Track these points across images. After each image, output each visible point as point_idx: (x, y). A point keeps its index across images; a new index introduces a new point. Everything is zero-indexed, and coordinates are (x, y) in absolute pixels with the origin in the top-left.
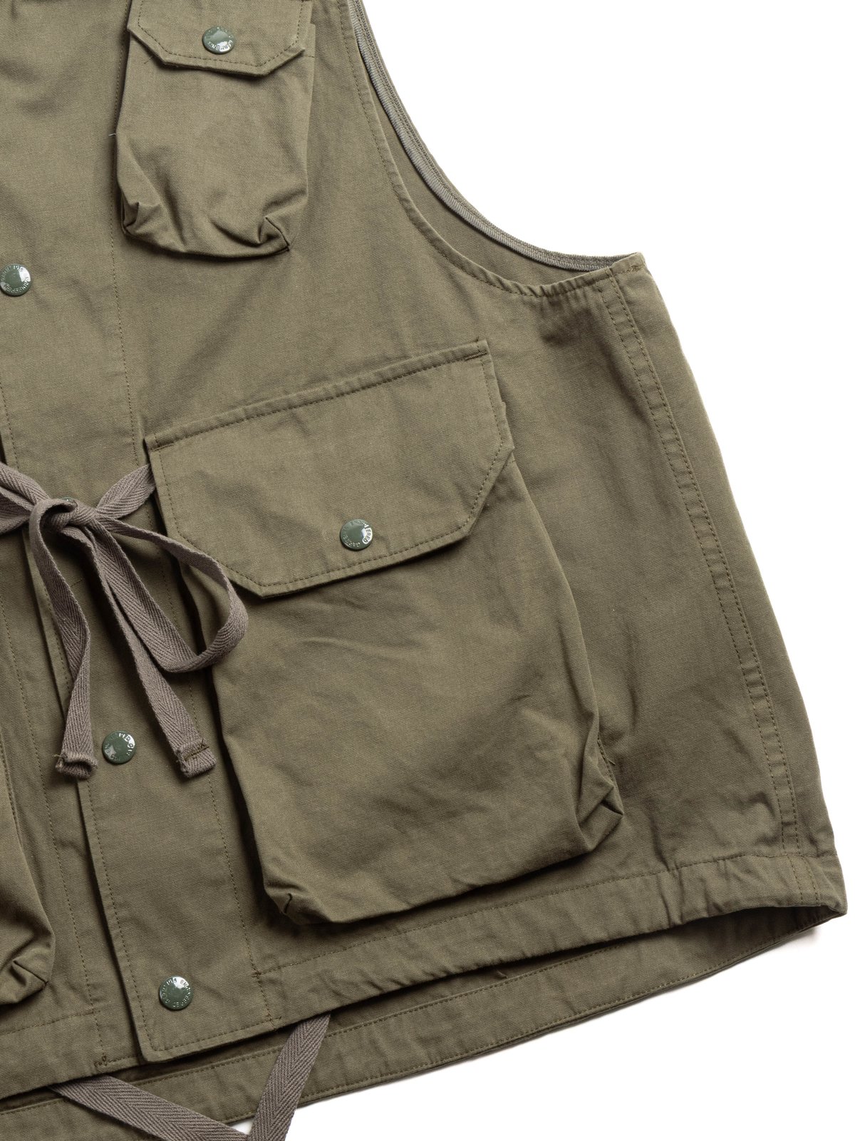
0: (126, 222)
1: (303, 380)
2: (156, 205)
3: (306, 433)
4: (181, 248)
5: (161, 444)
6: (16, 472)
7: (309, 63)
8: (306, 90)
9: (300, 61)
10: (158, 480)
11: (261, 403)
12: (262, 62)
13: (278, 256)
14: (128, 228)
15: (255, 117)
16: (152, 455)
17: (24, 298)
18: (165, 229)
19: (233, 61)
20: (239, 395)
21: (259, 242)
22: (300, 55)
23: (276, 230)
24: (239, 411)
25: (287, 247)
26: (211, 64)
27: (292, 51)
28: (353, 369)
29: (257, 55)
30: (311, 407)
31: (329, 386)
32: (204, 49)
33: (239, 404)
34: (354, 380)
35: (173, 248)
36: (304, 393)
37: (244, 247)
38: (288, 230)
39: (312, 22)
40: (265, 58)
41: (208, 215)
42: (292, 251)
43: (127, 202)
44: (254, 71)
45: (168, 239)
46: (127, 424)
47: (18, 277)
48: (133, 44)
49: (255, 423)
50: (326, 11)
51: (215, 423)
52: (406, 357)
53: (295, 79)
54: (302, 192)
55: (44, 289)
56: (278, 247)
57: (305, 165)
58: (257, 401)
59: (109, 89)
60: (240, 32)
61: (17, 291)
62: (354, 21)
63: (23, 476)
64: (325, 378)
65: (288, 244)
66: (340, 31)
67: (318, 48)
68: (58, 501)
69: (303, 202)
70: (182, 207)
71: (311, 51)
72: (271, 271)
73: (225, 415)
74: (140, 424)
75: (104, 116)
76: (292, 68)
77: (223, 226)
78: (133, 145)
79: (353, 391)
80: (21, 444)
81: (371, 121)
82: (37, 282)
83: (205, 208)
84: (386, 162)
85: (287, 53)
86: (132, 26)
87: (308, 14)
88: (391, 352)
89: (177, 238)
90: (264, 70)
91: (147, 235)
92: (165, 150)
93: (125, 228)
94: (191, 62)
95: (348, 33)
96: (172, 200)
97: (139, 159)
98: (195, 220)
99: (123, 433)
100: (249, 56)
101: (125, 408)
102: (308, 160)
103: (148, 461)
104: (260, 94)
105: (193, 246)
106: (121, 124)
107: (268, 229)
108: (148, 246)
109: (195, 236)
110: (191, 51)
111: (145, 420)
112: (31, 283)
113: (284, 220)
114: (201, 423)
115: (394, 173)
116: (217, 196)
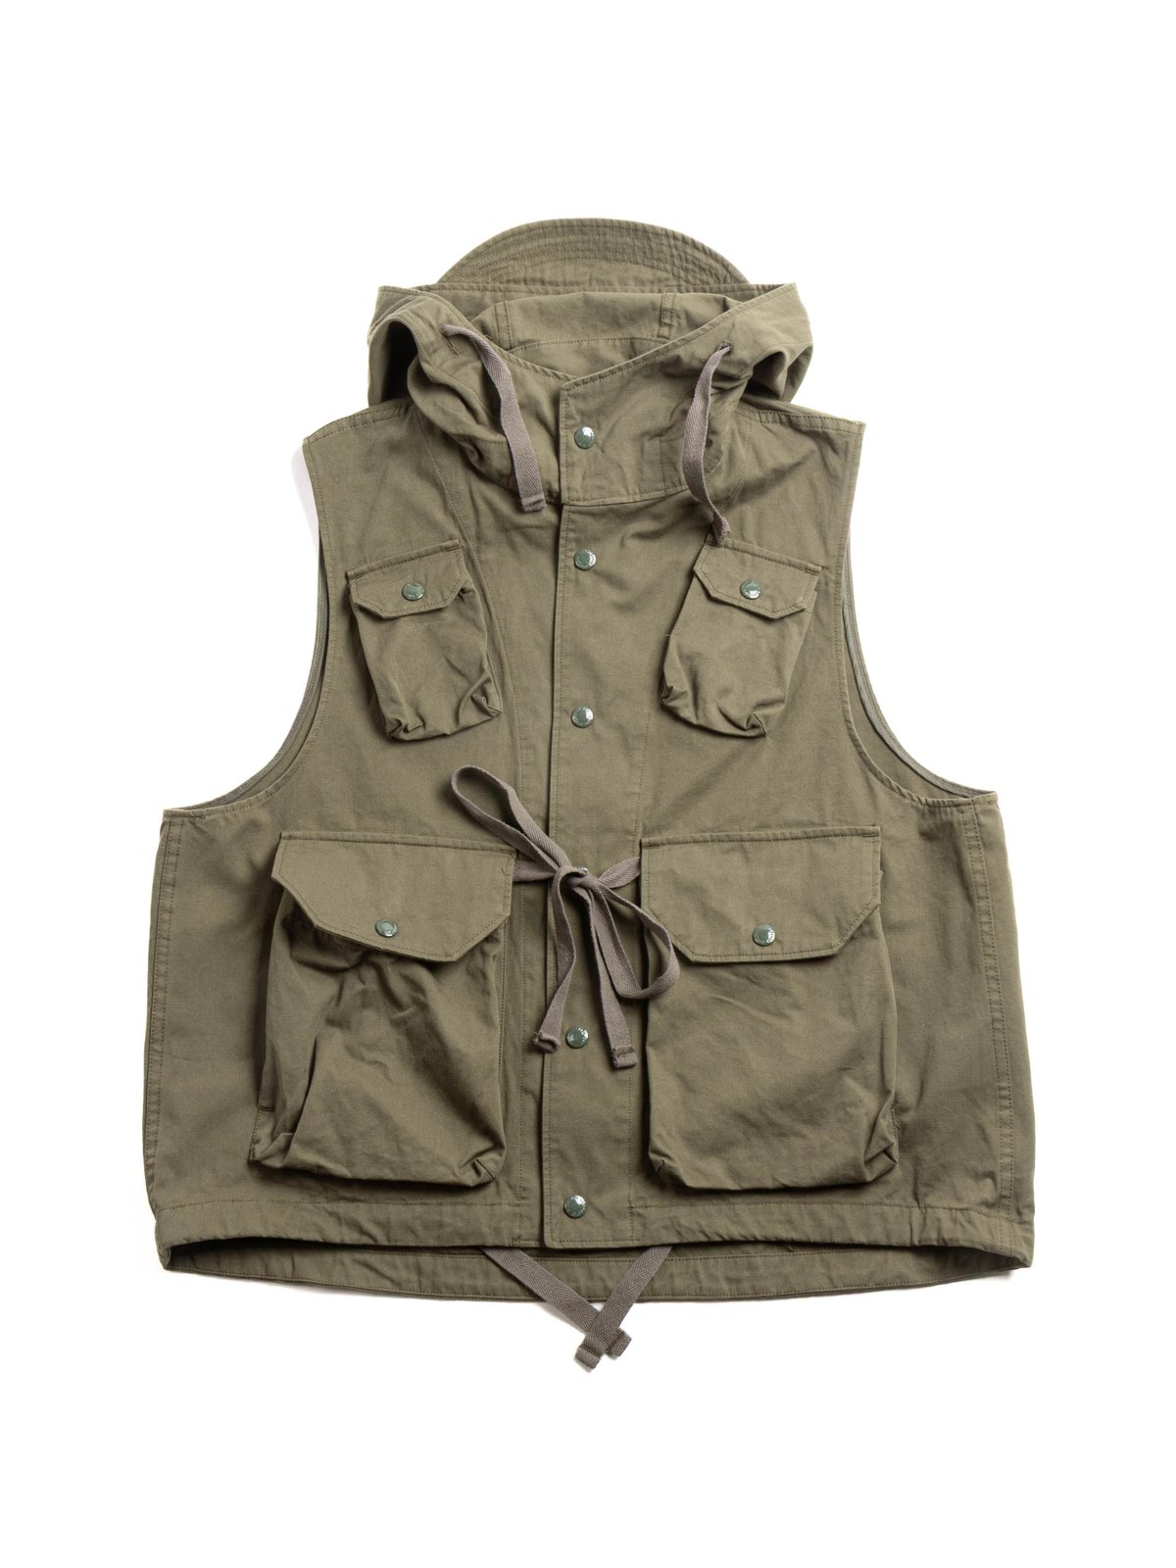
0: (662, 696)
1: (754, 824)
2: (685, 690)
3: (747, 860)
4: (694, 721)
5: (651, 845)
6: (554, 843)
7: (807, 617)
8: (800, 634)
9: (801, 614)
10: (643, 869)
11: (722, 834)
12: (776, 610)
13: (756, 739)
14: (663, 700)
15: (764, 644)
16: (644, 851)
17: (586, 730)
18: (687, 706)
19: (758, 605)
20: (710, 825)
21: (746, 728)
22: (803, 610)
23: (759, 723)
24: (707, 835)
26: (742, 605)
27: (798, 607)
28: (788, 825)
29: (774, 604)
30: (755, 844)
31: (770, 832)
33: (708, 830)
34: (787, 832)
35: (689, 720)
36: (752, 833)
37: (736, 729)
38: (767, 724)
39: (815, 590)
40: (778, 608)
41: (717, 703)
42: (767, 738)
43: (666, 684)
44: (769, 615)
45: (687, 713)
46: (632, 827)
47: (585, 715)
48: (695, 580)
49: (716, 846)
50: (827, 584)
51: (689, 839)
52: (825, 825)
53: (795, 625)
54: (782, 701)
55: (600, 728)
56: (758, 734)
57: (788, 684)
58: (720, 831)
59: (672, 605)
60: (767, 587)
61: (581, 724)
62: (844, 594)
63: (557, 847)
64: (769, 827)
65: (765, 733)
66: (832, 600)
67: (815, 606)
68: (575, 870)
69: (782, 707)
70: (701, 695)
71: (810, 609)
72: (751, 747)
73: (697, 836)
74: (640, 829)
75: (665, 622)
76: (796, 618)
77: (725, 712)
78: (679, 647)
79: (785, 839)
80: (561, 825)
81: (839, 664)
82: (596, 721)
83: (716, 699)
84: (842, 693)
85: (794, 608)
86: (697, 569)
87: (814, 585)
88: (816, 820)
89: (694, 714)
90: (776, 616)
91: (675, 708)
92: (699, 655)
93: (661, 699)
94: (729, 601)
95: (837, 602)
96: (695, 688)
97: (681, 657)
98: (707, 705)
99: (628, 832)
100: (768, 604)
101: (633, 816)
102: (792, 680)
103: (640, 854)
104: (771, 630)
105: (702, 722)
106: (675, 631)
107: (753, 721)
108: (673, 715)
109: (705, 715)
110: (731, 593)
111: (645, 828)
112: (592, 721)
113: (767, 718)
114: (680, 837)
115: (846, 702)
116: (726, 692)
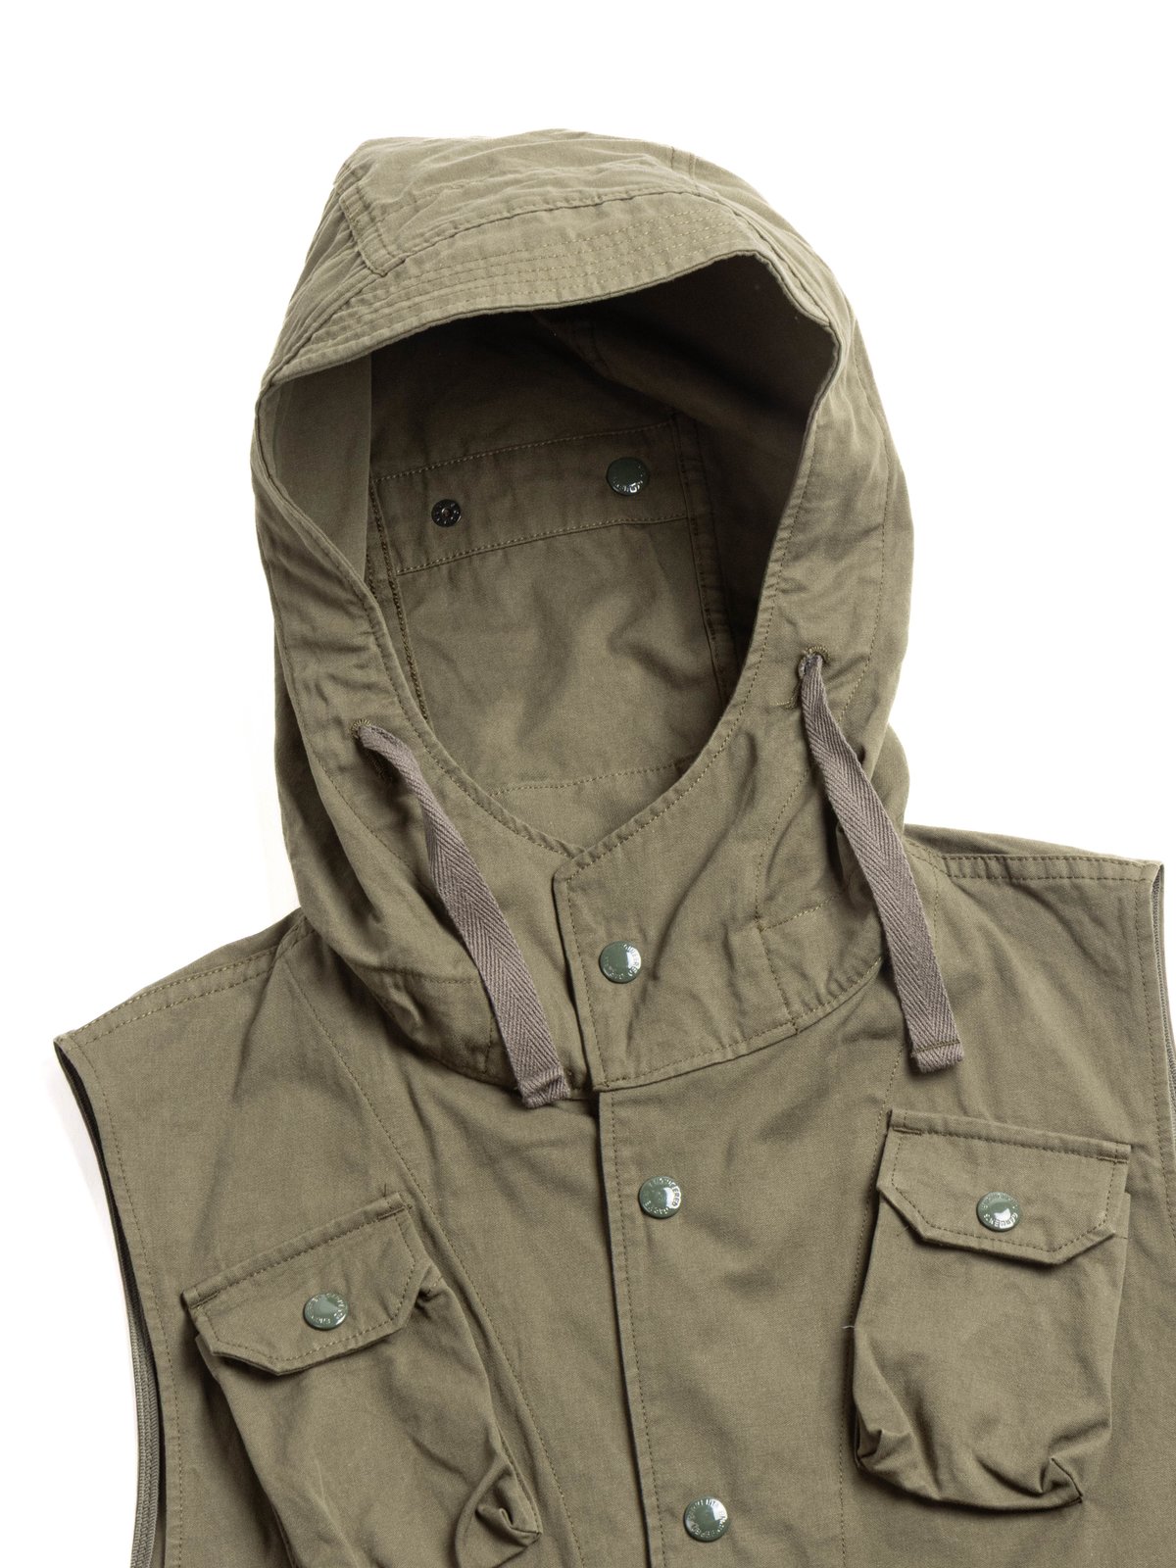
0: (861, 1451)
2: (905, 1433)
4: (934, 1493)
7: (1121, 1248)
8: (1114, 1284)
9: (1107, 1245)
12: (1056, 1246)
13: (1066, 1509)
14: (864, 1460)
17: (718, 1544)
18: (914, 1466)
19: (1017, 1241)
21: (1040, 1491)
23: (1066, 1476)
25: (1079, 1498)
26: (987, 1246)
27: (1098, 1234)
29: (1049, 1235)
32: (978, 1223)
35: (923, 1492)
37: (1020, 1496)
38: (1081, 1476)
39: (1127, 1190)
40: (1060, 1240)
41: (973, 1451)
42: (1086, 1503)
43: (864, 1426)
44: (1045, 1257)
45: (917, 1479)
47: (711, 1514)
48: (884, 1208)
50: (1146, 1178)
53: (1100, 1268)
54: (1104, 1424)
55: (747, 1535)
56: (1067, 1498)
57: (1109, 1388)
59: (848, 1264)
60: (1029, 1201)
61: (707, 1535)
65: (1081, 1494)
66: (1163, 1207)
67: (1132, 1226)
69: (1106, 1436)
70: (938, 1438)
71: (1123, 1233)
72: (1054, 1529)
75: (839, 1300)
76: (1097, 1253)
77: (992, 1466)
78: (875, 1347)
82: (737, 1525)
83: (970, 1441)
85: (1091, 1236)
86: (884, 1184)
87: (1122, 1182)
89: (930, 1479)
90: (1058, 1257)
91: (890, 1474)
92: (919, 1357)
93: (859, 1459)
94: (961, 1241)
96: (925, 1427)
97: (883, 1367)
98: (955, 1456)
100: (1038, 1236)
102: (1114, 1378)
104: (1052, 1285)
105: (951, 1493)
106: (861, 1317)
107: (1054, 1474)
108: (889, 1488)
109: (954, 1478)
110: (961, 1224)
112: (728, 1523)
113: (1078, 1462)
116: (986, 1424)
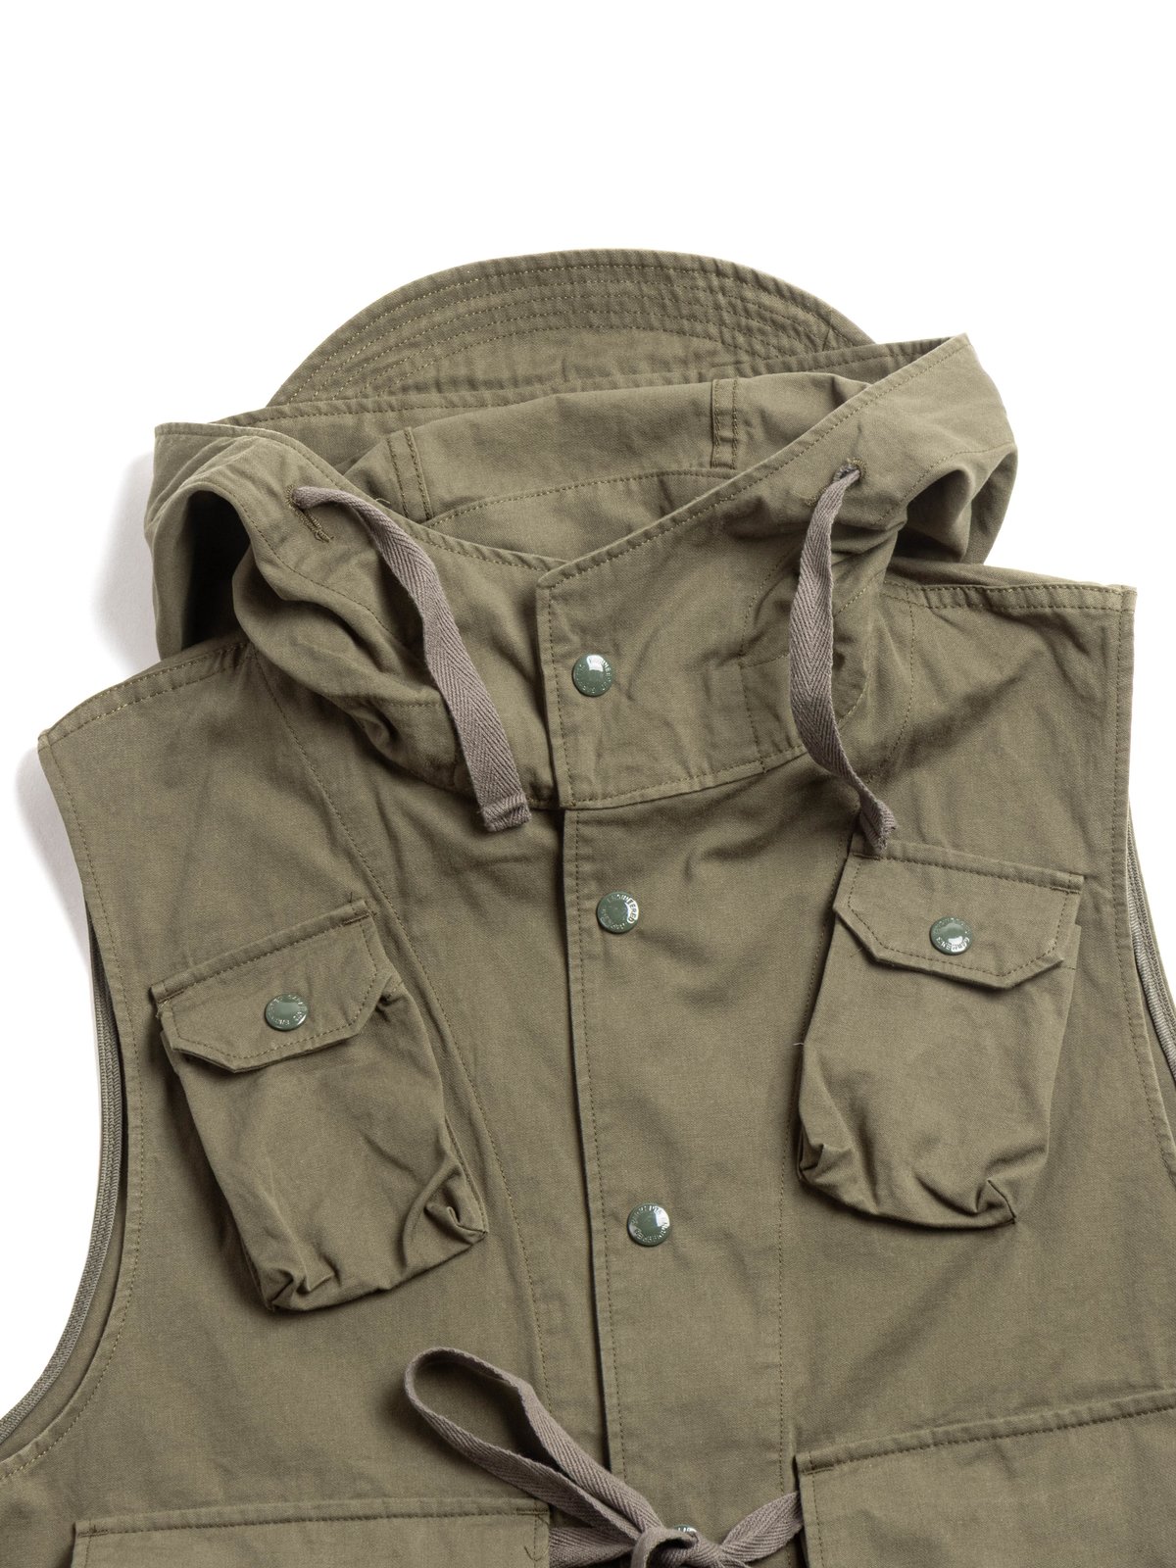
0: (803, 1164)
1: (1015, 1400)
2: (846, 1149)
3: (1011, 1474)
4: (872, 1208)
5: (816, 1467)
6: (622, 1484)
7: (1068, 978)
8: (1059, 1013)
9: (1055, 973)
10: (807, 1517)
11: (956, 1427)
12: (1005, 971)
13: (999, 1230)
14: (806, 1173)
15: (989, 1041)
16: (804, 1480)
17: (659, 1249)
18: (854, 1180)
19: (967, 965)
20: (928, 1412)
21: (976, 1211)
22: (1057, 966)
23: (1001, 1197)
24: (925, 1433)
25: (1012, 1219)
26: (938, 968)
27: (1047, 960)
28: (1083, 1394)
29: (999, 959)
30: (1022, 1439)
31: (1048, 1414)
32: (930, 946)
33: (926, 1423)
34: (1083, 1409)
35: (861, 1207)
36: (1014, 1419)
37: (955, 1214)
38: (1016, 1198)
39: (1077, 922)
40: (1009, 965)
41: (913, 1168)
42: (1019, 1224)
43: (808, 1139)
44: (994, 981)
45: (856, 1193)
46: (773, 1434)
47: (654, 1221)
48: (839, 929)
49: (945, 1453)
50: (1097, 909)
51: (890, 1445)
52: (1156, 1387)
53: (1047, 997)
54: (1040, 1149)
55: (685, 1239)
56: (1000, 1219)
57: (1048, 1114)
58: (951, 1423)
59: (801, 982)
60: (981, 927)
61: (649, 1240)
62: (1134, 925)
63: (630, 1490)
64: (1045, 1402)
65: (1014, 1216)
66: (1112, 938)
67: (1081, 956)
68: (672, 1534)
69: (1041, 1160)
70: (879, 1155)
71: (1072, 961)
72: (988, 1249)
73: (905, 1437)
74: (791, 1436)
75: (788, 1017)
76: (1045, 982)
77: (929, 1183)
78: (824, 1064)
79: (1081, 1424)
80: (633, 1447)
81: (1142, 1060)
82: (678, 1231)
83: (910, 1159)
84: (1157, 1120)
85: (1040, 962)
86: (840, 906)
87: (1073, 912)
88: (1136, 1378)
89: (869, 1193)
90: (1007, 982)
91: (831, 1187)
92: (865, 1075)
93: (801, 1171)
94: (912, 963)
95: (1123, 942)
96: (867, 1143)
97: (829, 1082)
98: (894, 1173)
99: (768, 1446)
100: (989, 961)
101: (775, 1413)
102: (1054, 1104)
103: (797, 1487)
104: (999, 1011)
105: (888, 1208)
106: (812, 1034)
107: (990, 1195)
108: (829, 1200)
109: (892, 1194)
110: (913, 947)
111: (799, 1431)
112: (669, 1230)
113: (1013, 1185)
114: (873, 1444)
115: (1166, 1136)
116: (927, 1143)
